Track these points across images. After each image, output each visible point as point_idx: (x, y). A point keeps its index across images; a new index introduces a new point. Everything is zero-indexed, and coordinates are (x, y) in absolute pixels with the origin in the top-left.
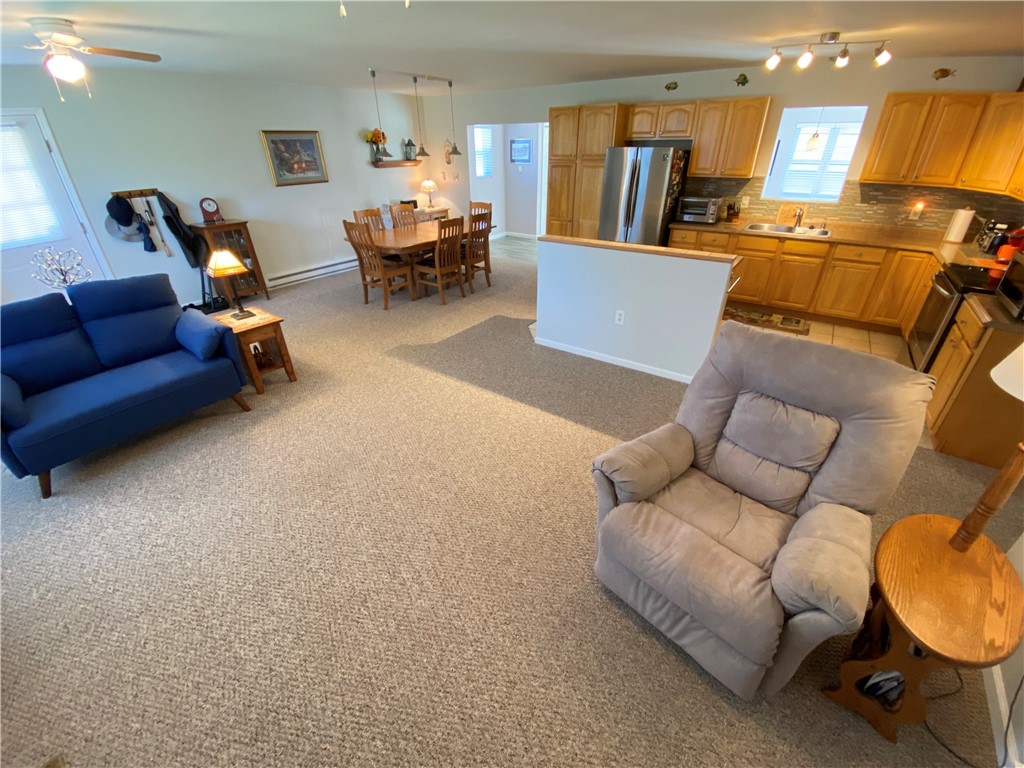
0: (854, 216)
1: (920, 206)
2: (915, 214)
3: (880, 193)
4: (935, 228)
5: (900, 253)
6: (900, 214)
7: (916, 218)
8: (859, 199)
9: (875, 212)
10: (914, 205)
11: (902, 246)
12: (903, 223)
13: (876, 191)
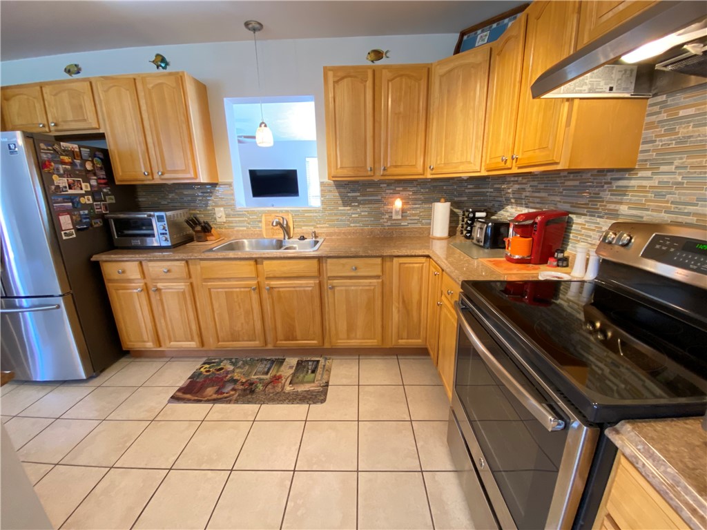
0: (341, 220)
1: (398, 204)
2: (397, 212)
3: (359, 194)
4: (420, 226)
5: (395, 260)
6: (383, 214)
7: (400, 217)
8: (340, 202)
9: (359, 214)
10: (393, 204)
11: (396, 252)
12: (389, 224)
13: (353, 191)
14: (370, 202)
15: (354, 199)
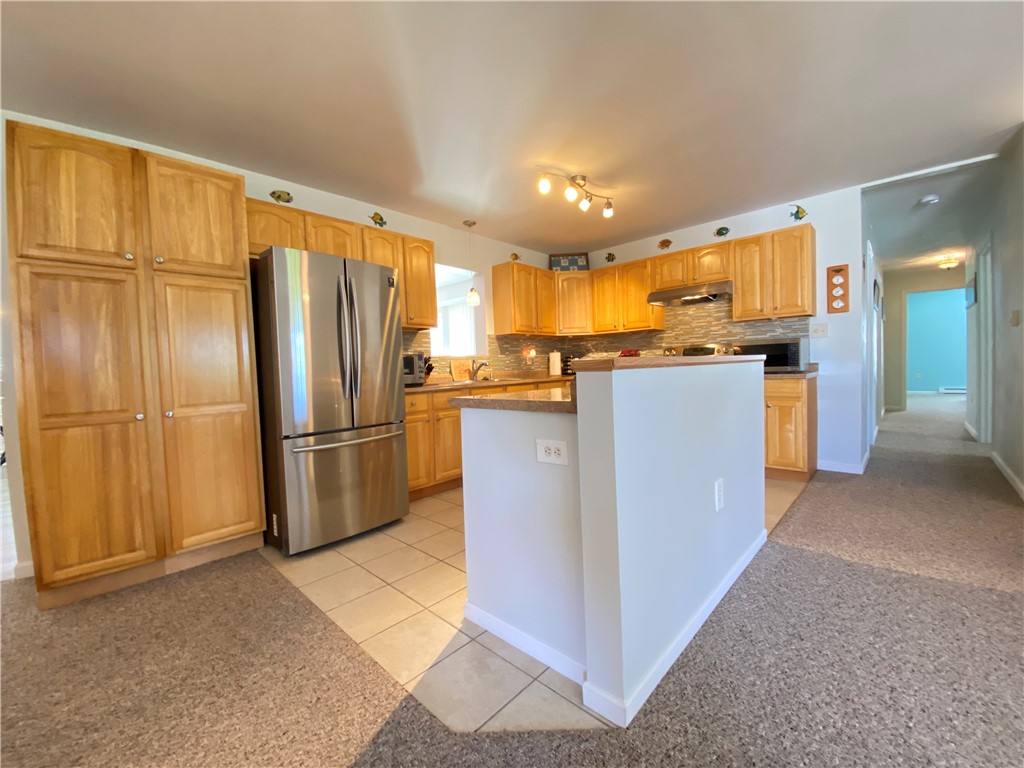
1: (531, 353)
2: (530, 360)
3: (509, 345)
6: (522, 361)
7: (530, 363)
8: (499, 351)
9: (510, 361)
10: (528, 352)
12: (525, 368)
13: (507, 343)
14: (515, 352)
15: (507, 350)
